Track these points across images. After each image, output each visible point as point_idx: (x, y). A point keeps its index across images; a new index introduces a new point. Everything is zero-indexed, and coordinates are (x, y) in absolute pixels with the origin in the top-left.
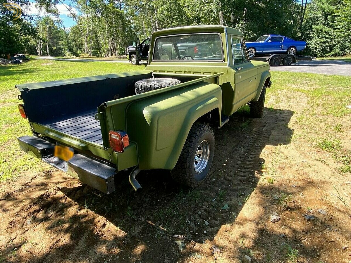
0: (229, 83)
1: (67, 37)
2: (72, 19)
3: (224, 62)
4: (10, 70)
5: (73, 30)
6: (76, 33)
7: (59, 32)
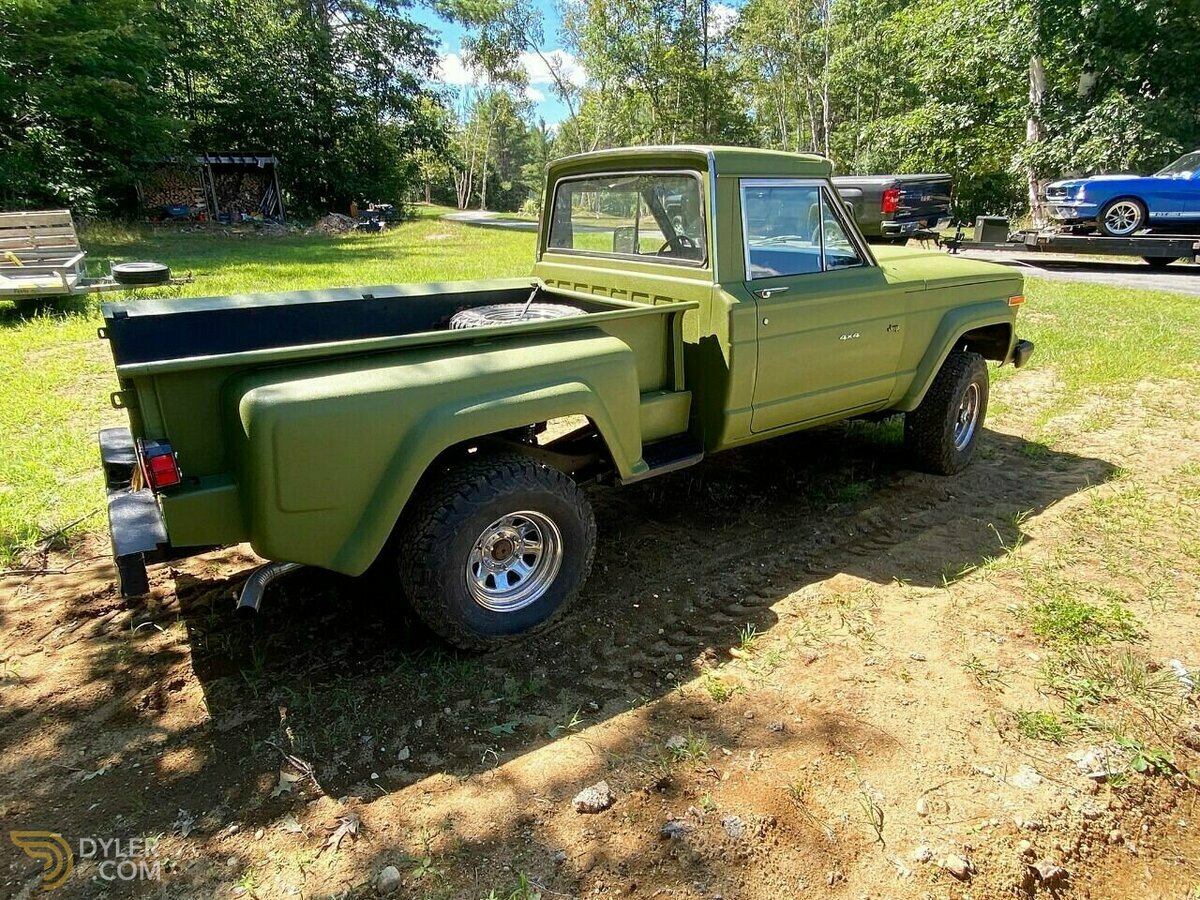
0: (714, 337)
1: (545, 153)
2: (558, 97)
3: (707, 267)
4: (340, 247)
5: (566, 131)
6: (571, 141)
7: (527, 136)
